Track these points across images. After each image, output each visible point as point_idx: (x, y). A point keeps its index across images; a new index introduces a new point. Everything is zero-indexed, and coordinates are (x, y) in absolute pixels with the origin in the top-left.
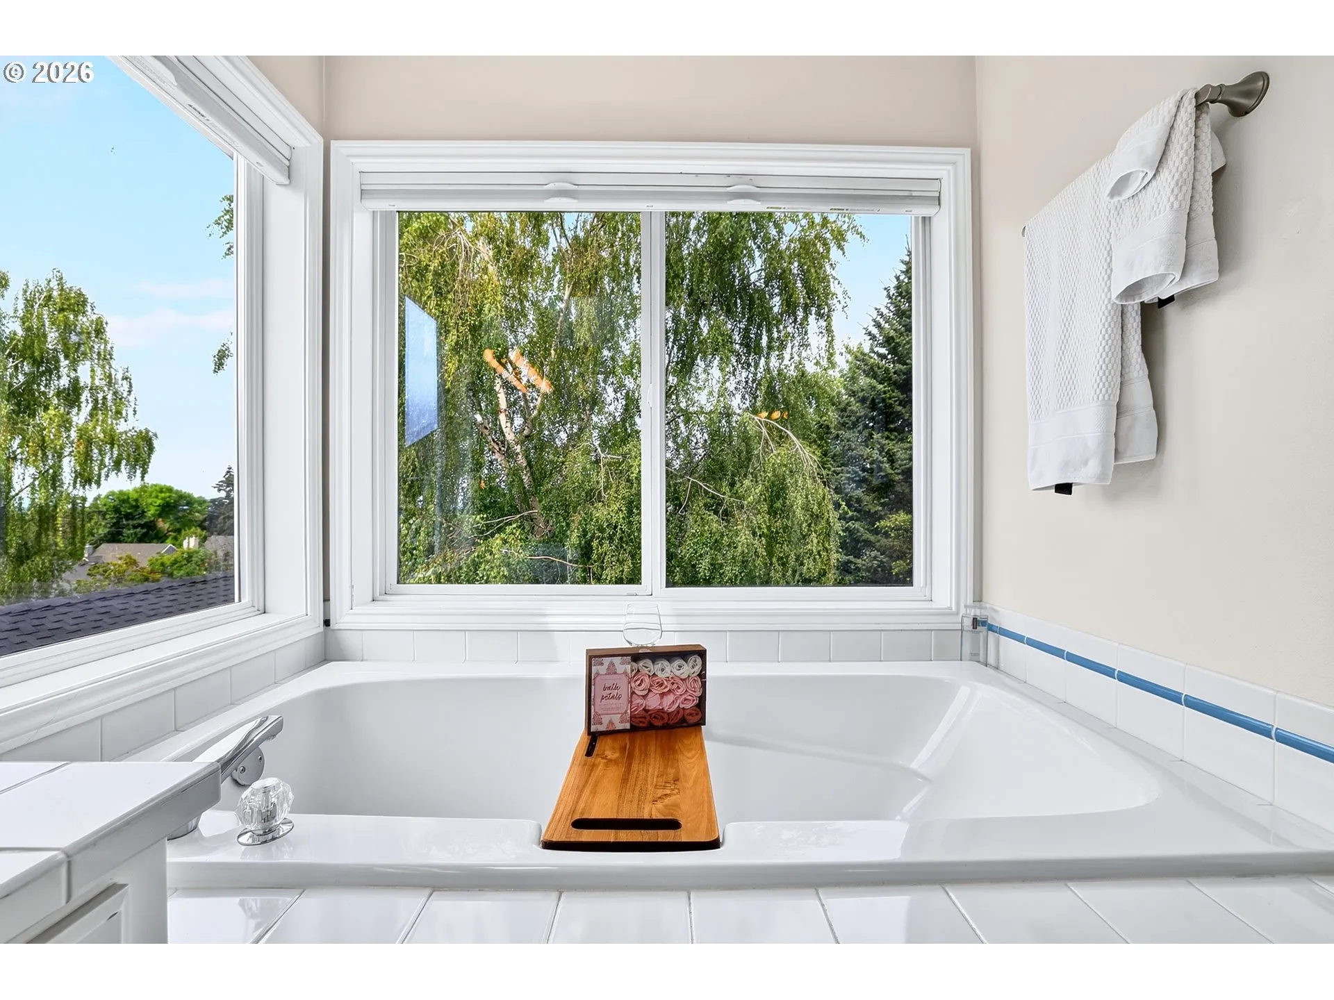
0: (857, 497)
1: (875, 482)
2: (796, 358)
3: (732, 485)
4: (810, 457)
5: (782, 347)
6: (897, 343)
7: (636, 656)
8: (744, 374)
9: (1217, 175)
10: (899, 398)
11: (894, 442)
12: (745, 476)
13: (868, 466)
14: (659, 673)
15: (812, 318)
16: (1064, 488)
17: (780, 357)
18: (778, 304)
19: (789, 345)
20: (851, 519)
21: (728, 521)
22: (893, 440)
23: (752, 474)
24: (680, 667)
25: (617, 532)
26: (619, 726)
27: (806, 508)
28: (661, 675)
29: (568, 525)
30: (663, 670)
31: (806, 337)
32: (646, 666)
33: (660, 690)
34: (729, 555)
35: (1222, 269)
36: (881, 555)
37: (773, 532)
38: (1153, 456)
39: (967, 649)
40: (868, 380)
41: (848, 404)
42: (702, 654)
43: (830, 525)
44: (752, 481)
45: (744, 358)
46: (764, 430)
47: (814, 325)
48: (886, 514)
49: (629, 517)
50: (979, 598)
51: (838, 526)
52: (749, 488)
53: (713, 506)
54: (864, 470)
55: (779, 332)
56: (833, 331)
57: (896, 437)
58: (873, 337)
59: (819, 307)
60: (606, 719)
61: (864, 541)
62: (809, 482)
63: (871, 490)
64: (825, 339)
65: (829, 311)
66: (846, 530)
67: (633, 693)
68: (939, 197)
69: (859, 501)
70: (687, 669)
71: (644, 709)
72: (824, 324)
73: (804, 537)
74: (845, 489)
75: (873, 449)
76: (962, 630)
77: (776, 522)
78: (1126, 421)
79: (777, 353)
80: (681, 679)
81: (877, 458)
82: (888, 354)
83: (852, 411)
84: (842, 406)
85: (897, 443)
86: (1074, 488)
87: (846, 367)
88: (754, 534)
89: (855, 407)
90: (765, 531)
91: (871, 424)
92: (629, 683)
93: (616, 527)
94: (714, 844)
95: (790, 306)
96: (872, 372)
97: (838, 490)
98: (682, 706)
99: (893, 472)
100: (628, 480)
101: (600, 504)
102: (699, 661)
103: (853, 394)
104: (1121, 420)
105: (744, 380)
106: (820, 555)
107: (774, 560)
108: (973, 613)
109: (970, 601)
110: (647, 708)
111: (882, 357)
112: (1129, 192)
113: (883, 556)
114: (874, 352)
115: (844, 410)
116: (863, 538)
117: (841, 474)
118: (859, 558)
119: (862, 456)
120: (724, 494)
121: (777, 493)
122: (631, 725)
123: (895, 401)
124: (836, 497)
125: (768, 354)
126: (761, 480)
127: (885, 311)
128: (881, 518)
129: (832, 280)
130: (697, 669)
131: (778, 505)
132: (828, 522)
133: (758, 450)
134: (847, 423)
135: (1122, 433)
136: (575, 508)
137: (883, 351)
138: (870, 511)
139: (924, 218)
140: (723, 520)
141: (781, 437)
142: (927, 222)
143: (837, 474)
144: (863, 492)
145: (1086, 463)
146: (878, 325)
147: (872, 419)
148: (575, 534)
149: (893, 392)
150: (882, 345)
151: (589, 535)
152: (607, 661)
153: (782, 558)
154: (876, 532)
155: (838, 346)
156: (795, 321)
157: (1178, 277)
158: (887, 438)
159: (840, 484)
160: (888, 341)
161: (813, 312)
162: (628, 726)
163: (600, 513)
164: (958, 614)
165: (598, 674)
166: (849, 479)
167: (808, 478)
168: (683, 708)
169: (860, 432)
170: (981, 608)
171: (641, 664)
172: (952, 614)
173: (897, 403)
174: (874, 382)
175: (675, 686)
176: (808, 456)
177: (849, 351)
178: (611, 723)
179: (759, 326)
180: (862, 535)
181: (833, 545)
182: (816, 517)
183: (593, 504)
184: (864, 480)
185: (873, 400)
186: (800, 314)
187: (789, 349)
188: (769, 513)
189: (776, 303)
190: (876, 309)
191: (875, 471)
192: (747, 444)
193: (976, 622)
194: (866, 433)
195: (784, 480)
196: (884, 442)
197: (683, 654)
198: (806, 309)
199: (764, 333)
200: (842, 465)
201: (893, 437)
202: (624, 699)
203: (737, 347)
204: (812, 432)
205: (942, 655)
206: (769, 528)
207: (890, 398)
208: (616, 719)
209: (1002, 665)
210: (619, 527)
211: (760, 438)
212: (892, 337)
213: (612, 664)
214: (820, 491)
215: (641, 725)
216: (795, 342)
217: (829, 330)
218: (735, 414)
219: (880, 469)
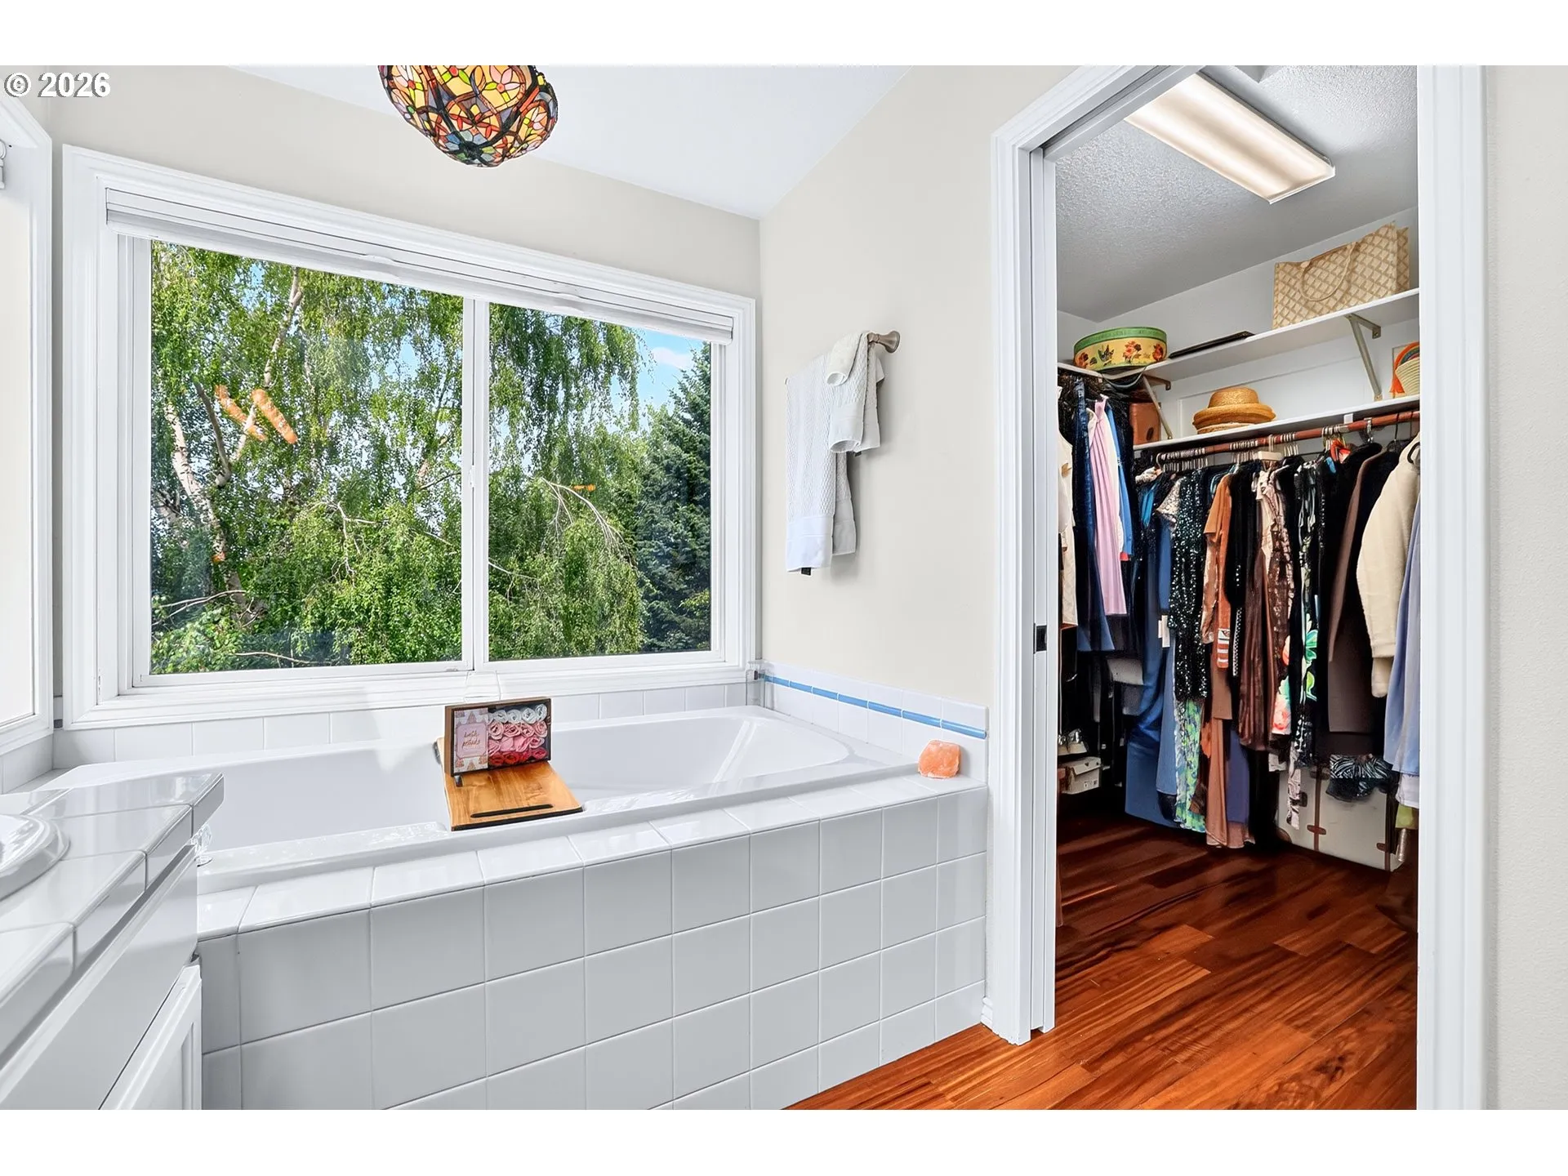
0: (660, 574)
1: (681, 559)
2: (597, 419)
3: (521, 559)
4: (611, 529)
5: (581, 405)
6: (702, 410)
7: (492, 708)
8: (536, 432)
9: (879, 384)
10: (705, 469)
11: (699, 516)
12: (538, 550)
13: (673, 540)
14: (512, 721)
15: (615, 378)
16: (806, 571)
17: (578, 417)
18: (576, 357)
19: (589, 405)
20: (655, 598)
21: (517, 602)
22: (698, 513)
23: (546, 547)
24: (529, 715)
25: (369, 617)
26: (479, 767)
27: (609, 586)
28: (514, 722)
29: (294, 609)
30: (514, 718)
31: (608, 397)
32: (501, 717)
33: (513, 734)
34: (519, 641)
35: (881, 441)
36: (686, 636)
37: (571, 613)
38: (854, 551)
39: (751, 696)
40: (673, 447)
41: (652, 472)
42: (547, 703)
43: (633, 604)
44: (546, 556)
45: (536, 413)
46: (560, 498)
47: (616, 385)
48: (691, 592)
49: (386, 598)
50: (759, 656)
51: (642, 605)
52: (543, 563)
53: (497, 584)
54: (669, 544)
55: (577, 387)
56: (637, 394)
57: (701, 510)
58: (678, 402)
59: (623, 367)
60: (466, 762)
61: (668, 622)
62: (612, 557)
63: (675, 565)
64: (629, 402)
65: (633, 372)
66: (651, 610)
67: (490, 738)
68: (732, 332)
69: (663, 577)
70: (534, 716)
71: (499, 751)
72: (628, 386)
73: (605, 618)
74: (648, 565)
75: (678, 523)
76: (746, 683)
77: (574, 602)
78: (838, 527)
79: (575, 412)
80: (530, 725)
81: (682, 533)
82: (694, 421)
83: (655, 480)
84: (644, 473)
85: (702, 516)
86: (812, 570)
87: (649, 430)
88: (549, 615)
89: (659, 474)
90: (562, 611)
91: (676, 495)
92: (487, 730)
93: (368, 611)
94: (579, 810)
95: (590, 361)
96: (675, 438)
97: (643, 567)
98: (530, 746)
99: (697, 548)
100: (386, 551)
101: (345, 582)
102: (545, 709)
103: (656, 460)
104: (836, 526)
105: (536, 439)
106: (623, 637)
107: (573, 643)
108: (755, 667)
109: (753, 659)
110: (502, 750)
111: (687, 423)
112: (838, 382)
113: (687, 638)
114: (679, 416)
115: (646, 477)
116: (668, 618)
117: (643, 549)
118: (663, 641)
119: (666, 529)
120: (512, 570)
121: (575, 568)
122: (489, 765)
123: (701, 472)
124: (640, 574)
125: (565, 413)
126: (557, 555)
127: (691, 374)
128: (685, 597)
129: (637, 341)
130: (544, 715)
131: (576, 582)
132: (632, 601)
133: (554, 521)
134: (651, 493)
135: (837, 536)
136: (307, 586)
137: (688, 416)
138: (674, 589)
139: (720, 346)
140: (510, 599)
141: (579, 507)
142: (723, 349)
143: (640, 548)
144: (667, 568)
145: (816, 553)
146: (684, 390)
147: (678, 490)
148: (309, 621)
149: (698, 462)
150: (687, 411)
151: (329, 621)
152: (467, 712)
153: (581, 642)
154: (680, 611)
155: (642, 409)
156: (596, 379)
157: (860, 442)
158: (692, 511)
159: (642, 559)
160: (694, 407)
161: (617, 371)
162: (486, 766)
163: (346, 593)
164: (744, 669)
165: (460, 724)
166: (651, 553)
167: (610, 553)
168: (532, 749)
169: (664, 503)
170: (761, 663)
171: (496, 714)
172: (739, 670)
173: (702, 475)
174: (678, 449)
175: (525, 731)
176: (610, 528)
177: (653, 414)
178: (472, 764)
179: (555, 379)
180: (666, 616)
181: (637, 624)
182: (618, 596)
183: (334, 582)
184: (668, 556)
185: (678, 469)
186: (602, 373)
187: (588, 409)
188: (566, 592)
189: (574, 356)
190: (682, 371)
191: (680, 546)
192: (538, 512)
193: (757, 675)
194: (670, 504)
195: (583, 554)
196: (688, 515)
197: (532, 704)
198: (609, 367)
199: (560, 385)
200: (645, 538)
201: (698, 510)
202: (483, 744)
203: (528, 399)
204: (611, 501)
205: (731, 702)
206: (566, 608)
207: (695, 469)
208: (476, 760)
209: (776, 707)
210: (373, 610)
211: (556, 507)
212: (697, 404)
213: (472, 715)
214: (623, 568)
215: (498, 765)
216: (596, 401)
217: (633, 390)
218: (524, 476)
219: (685, 544)
